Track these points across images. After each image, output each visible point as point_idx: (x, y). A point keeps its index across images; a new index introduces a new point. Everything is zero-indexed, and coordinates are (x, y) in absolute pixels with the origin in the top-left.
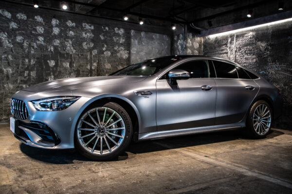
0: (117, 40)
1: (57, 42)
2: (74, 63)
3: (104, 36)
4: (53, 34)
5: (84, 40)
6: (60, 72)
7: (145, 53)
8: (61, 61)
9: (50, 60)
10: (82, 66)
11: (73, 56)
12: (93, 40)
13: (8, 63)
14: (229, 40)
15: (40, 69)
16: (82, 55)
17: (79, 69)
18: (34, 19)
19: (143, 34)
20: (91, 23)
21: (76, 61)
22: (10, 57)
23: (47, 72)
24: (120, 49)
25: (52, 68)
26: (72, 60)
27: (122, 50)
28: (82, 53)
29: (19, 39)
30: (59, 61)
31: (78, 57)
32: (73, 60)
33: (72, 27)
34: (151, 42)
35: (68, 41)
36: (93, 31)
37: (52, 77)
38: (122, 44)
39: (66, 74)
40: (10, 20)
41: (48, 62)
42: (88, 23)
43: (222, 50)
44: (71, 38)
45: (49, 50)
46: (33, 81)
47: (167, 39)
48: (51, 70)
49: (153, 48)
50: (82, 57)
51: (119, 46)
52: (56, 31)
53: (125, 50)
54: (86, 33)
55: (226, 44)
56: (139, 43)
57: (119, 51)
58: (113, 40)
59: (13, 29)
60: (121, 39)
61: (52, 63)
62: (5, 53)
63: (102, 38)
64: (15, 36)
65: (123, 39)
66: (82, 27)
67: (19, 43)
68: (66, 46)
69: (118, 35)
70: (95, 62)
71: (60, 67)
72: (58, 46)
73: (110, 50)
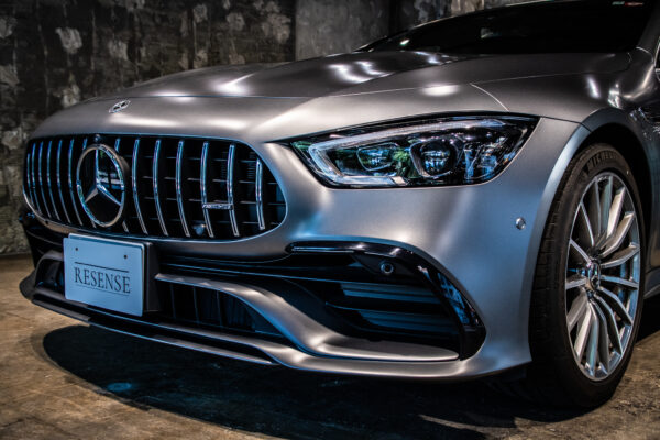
2: (141, 46)
6: (99, 74)
7: (332, 28)
8: (100, 35)
9: (63, 29)
10: (166, 59)
11: (136, 19)
15: (34, 57)
16: (164, 19)
17: (158, 67)
21: (148, 36)
23: (55, 70)
24: (268, 9)
25: (74, 58)
26: (135, 35)
27: (273, 12)
28: (163, 13)
30: (94, 35)
31: (152, 24)
32: (139, 35)
37: (75, 90)
39: (119, 84)
41: (58, 35)
46: (9, 104)
48: (70, 63)
49: (349, 14)
50: (165, 25)
53: (281, 13)
57: (266, 14)
61: (72, 40)
70: (201, 45)
71: (99, 56)
73: (241, 11)
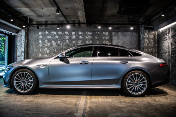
0: (105, 38)
1: (74, 42)
3: (97, 37)
4: (72, 39)
5: (87, 40)
7: (122, 43)
12: (91, 40)
13: (55, 52)
14: (168, 31)
18: (65, 33)
19: (119, 33)
20: (91, 31)
22: (55, 50)
27: (107, 43)
29: (59, 42)
33: (81, 34)
34: (125, 37)
35: (79, 41)
36: (91, 35)
38: (107, 40)
40: (55, 35)
42: (89, 32)
43: (165, 38)
44: (81, 40)
45: (71, 46)
47: (136, 35)
49: (126, 40)
51: (106, 41)
52: (74, 37)
53: (109, 43)
54: (88, 37)
55: (166, 34)
56: (117, 38)
58: (102, 38)
59: (57, 39)
60: (107, 37)
62: (53, 49)
63: (96, 38)
64: (57, 41)
65: (108, 37)
66: (86, 34)
67: (59, 44)
68: (78, 43)
69: (105, 36)
72: (74, 44)
